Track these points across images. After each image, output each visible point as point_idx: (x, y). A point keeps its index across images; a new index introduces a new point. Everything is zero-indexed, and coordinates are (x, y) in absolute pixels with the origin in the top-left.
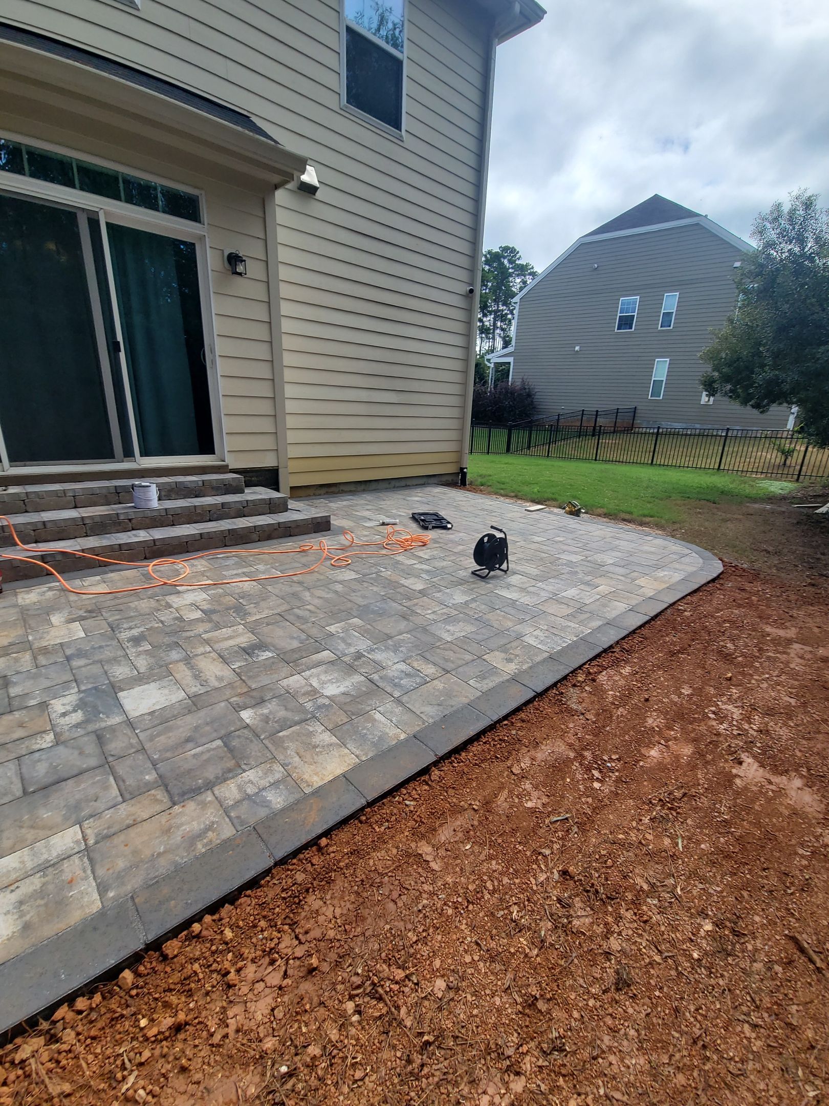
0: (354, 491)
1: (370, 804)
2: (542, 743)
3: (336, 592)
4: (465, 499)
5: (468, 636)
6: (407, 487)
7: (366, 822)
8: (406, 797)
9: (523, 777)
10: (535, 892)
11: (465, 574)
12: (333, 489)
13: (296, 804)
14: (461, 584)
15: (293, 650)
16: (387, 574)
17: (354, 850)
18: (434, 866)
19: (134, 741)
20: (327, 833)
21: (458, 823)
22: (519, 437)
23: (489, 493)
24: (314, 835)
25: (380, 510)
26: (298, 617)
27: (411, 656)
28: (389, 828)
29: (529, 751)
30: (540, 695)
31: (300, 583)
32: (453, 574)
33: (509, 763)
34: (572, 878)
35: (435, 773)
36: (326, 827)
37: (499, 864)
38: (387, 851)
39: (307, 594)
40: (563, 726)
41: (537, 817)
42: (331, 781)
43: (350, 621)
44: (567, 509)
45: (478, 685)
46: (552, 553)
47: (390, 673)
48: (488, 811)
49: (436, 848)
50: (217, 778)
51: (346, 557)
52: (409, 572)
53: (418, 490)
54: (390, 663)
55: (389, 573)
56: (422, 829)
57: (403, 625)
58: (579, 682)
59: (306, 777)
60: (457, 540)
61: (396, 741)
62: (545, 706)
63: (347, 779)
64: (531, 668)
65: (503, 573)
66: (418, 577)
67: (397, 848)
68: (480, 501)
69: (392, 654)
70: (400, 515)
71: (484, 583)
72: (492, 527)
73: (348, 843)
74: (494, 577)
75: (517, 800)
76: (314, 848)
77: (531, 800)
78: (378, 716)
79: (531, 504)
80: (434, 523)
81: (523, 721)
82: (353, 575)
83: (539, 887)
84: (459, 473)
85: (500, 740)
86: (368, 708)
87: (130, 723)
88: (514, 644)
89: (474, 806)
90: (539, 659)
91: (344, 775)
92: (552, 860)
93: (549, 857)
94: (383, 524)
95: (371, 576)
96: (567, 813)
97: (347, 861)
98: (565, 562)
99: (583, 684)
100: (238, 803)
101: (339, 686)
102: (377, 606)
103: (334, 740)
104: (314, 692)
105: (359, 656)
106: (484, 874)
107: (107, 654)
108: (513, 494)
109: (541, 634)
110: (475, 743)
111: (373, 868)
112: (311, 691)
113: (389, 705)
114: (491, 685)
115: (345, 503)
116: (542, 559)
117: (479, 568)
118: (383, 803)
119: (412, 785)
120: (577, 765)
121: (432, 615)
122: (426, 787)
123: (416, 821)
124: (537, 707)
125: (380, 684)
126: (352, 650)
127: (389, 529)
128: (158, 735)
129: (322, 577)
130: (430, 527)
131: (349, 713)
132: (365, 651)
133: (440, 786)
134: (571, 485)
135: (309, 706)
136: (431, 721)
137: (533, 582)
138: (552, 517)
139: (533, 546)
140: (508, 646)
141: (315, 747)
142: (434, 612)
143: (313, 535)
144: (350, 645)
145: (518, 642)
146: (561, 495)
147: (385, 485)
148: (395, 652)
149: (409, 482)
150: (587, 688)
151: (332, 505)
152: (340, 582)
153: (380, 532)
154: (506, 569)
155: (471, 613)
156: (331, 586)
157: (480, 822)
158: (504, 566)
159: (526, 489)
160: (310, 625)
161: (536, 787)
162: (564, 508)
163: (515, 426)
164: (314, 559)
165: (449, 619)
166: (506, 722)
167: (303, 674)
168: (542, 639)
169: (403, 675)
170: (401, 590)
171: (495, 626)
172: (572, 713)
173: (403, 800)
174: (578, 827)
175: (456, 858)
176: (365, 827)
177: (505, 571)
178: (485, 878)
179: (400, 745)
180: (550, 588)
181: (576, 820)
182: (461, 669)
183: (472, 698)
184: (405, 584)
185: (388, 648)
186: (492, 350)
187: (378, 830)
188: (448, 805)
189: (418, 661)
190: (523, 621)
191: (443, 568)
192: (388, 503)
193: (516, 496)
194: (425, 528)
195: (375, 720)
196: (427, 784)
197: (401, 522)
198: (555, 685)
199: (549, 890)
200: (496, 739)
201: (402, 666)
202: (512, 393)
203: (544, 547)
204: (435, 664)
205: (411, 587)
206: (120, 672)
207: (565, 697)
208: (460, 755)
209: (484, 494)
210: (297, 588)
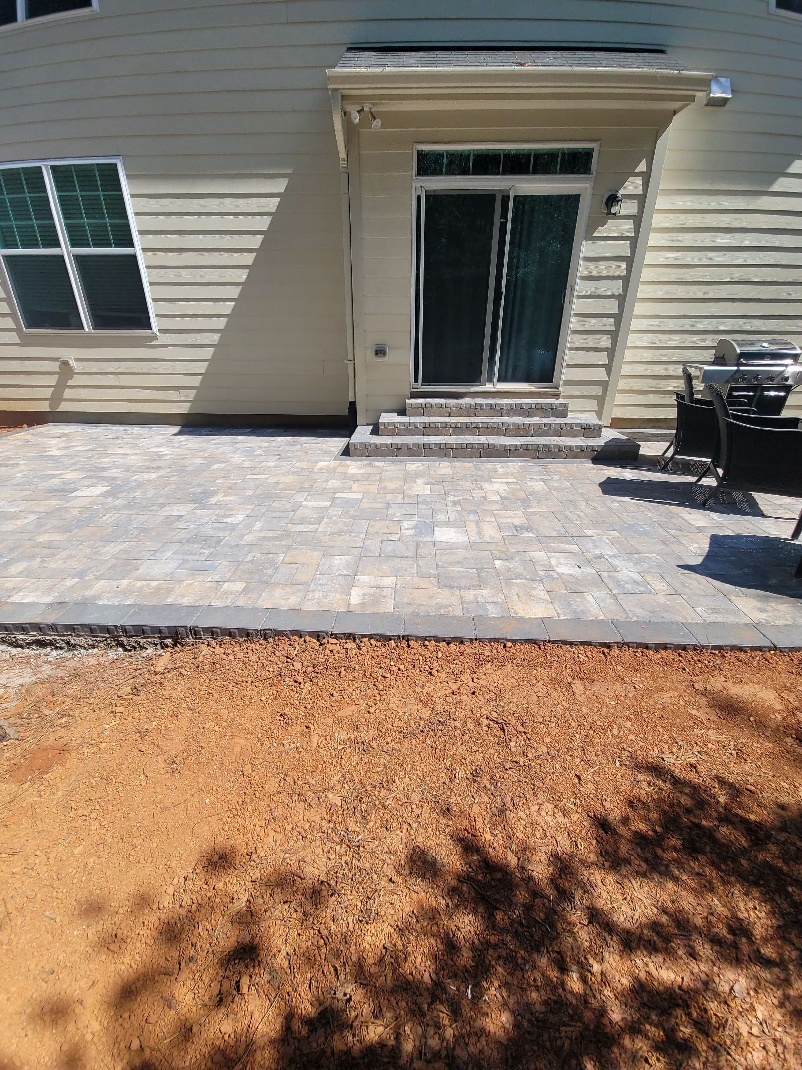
1: (550, 641)
13: (503, 618)
17: (527, 660)
19: (433, 553)
24: (505, 637)
28: (557, 661)
36: (514, 637)
42: (531, 618)
50: (465, 586)
59: (516, 608)
61: (594, 618)
63: (542, 621)
73: (525, 653)
76: (502, 644)
87: (434, 543)
91: (542, 619)
97: (519, 662)
100: (470, 602)
103: (547, 597)
104: (550, 566)
107: (438, 506)
112: (548, 565)
118: (561, 647)
128: (444, 554)
135: (541, 573)
141: (532, 596)
167: (548, 553)
173: (578, 653)
176: (541, 652)
179: (598, 622)
206: (440, 517)
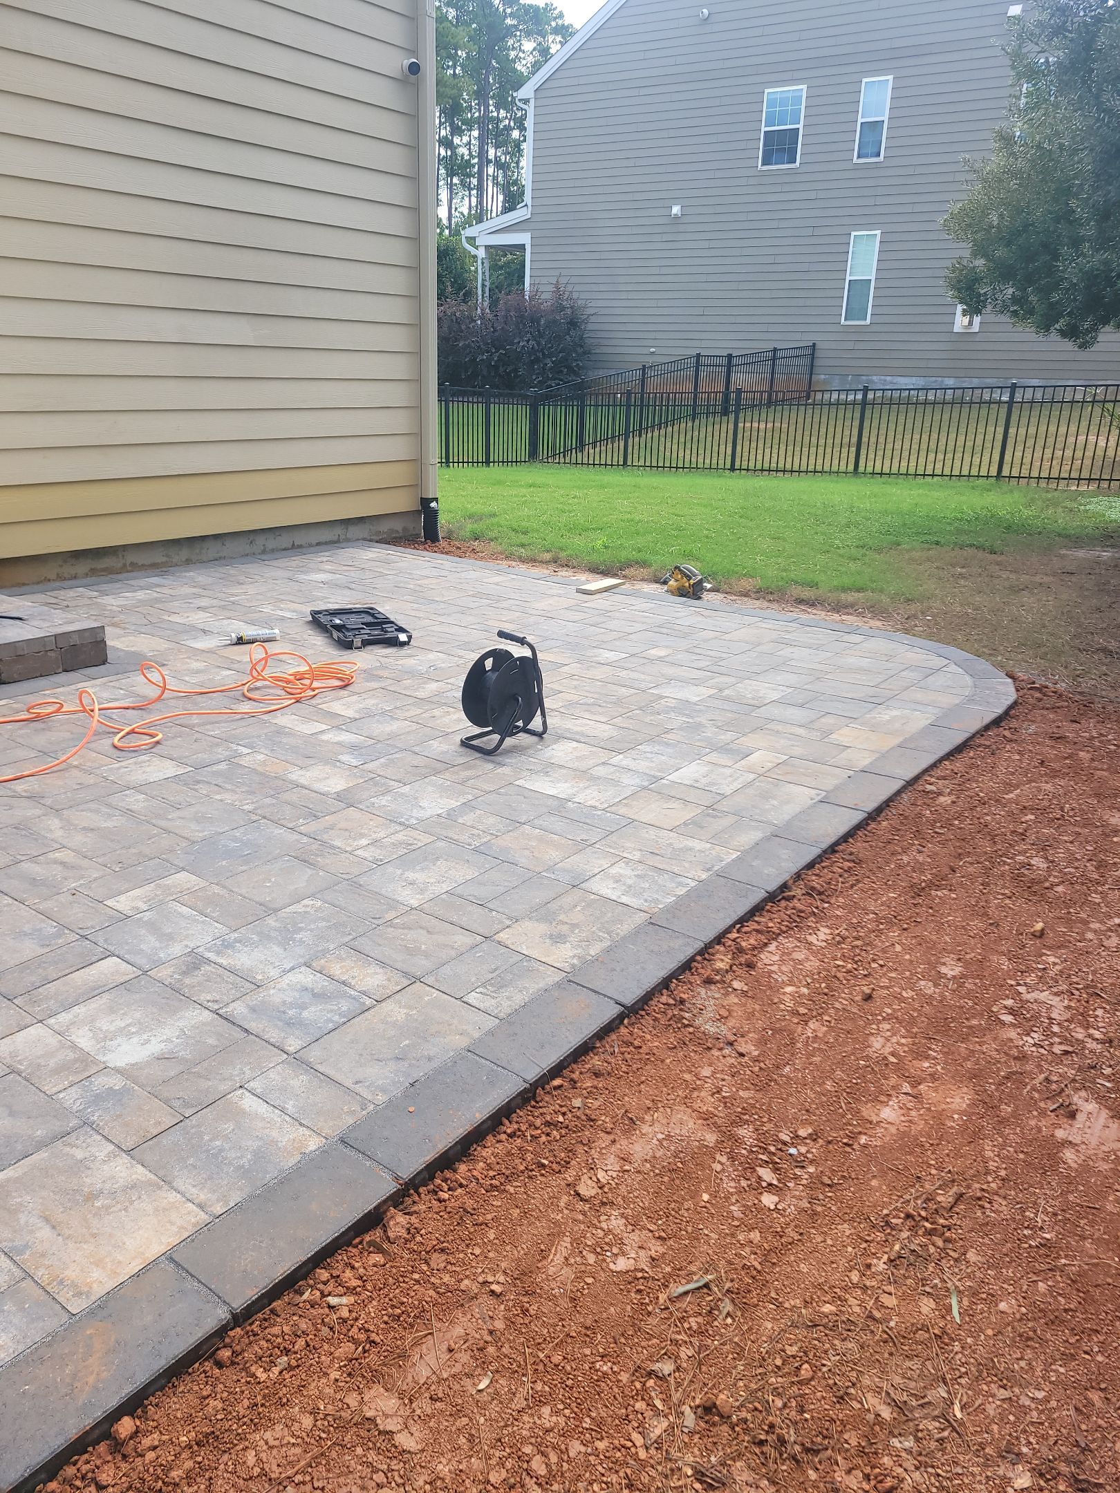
0: (164, 564)
1: (240, 1318)
2: (643, 1120)
3: (129, 813)
4: (435, 572)
5: (459, 891)
6: (295, 548)
7: (233, 1363)
8: (329, 1288)
9: (604, 1204)
10: (643, 1464)
11: (444, 747)
12: (107, 562)
13: (49, 1345)
14: (436, 772)
15: (24, 966)
16: (254, 759)
17: (207, 1435)
18: (405, 1441)
20: (134, 1405)
21: (458, 1331)
22: (555, 419)
23: (494, 556)
24: (99, 1414)
25: (229, 608)
26: (34, 881)
27: (325, 952)
28: (290, 1368)
29: (614, 1142)
30: (632, 1012)
31: (32, 797)
32: (417, 749)
33: (570, 1175)
34: (725, 1418)
35: (398, 1223)
36: (128, 1390)
37: (557, 1413)
38: (290, 1422)
39: (55, 823)
40: (687, 1076)
41: (639, 1291)
42: (137, 1275)
43: (168, 881)
44: (672, 582)
45: (488, 1003)
46: (643, 686)
47: (275, 996)
48: (527, 1293)
49: (408, 1398)
51: (151, 725)
52: (311, 752)
53: (324, 556)
54: (274, 973)
55: (261, 757)
56: (372, 1359)
57: (302, 879)
58: (718, 972)
59: (71, 1273)
60: (423, 669)
61: (298, 1157)
62: (648, 1035)
63: (177, 1264)
64: (608, 950)
65: (535, 739)
66: (333, 762)
67: (314, 1412)
68: (473, 575)
69: (276, 949)
70: (283, 619)
71: (490, 766)
72: (502, 634)
73: (189, 1420)
74: (514, 750)
75: (591, 1259)
76: (102, 1447)
77: (624, 1254)
78: (249, 1103)
79: (591, 576)
80: (366, 633)
81: (597, 1075)
82: (169, 769)
83: (652, 1451)
84: (418, 512)
85: (548, 1124)
86: (224, 1087)
88: (567, 900)
89: (494, 1287)
90: (624, 929)
91: (170, 1257)
92: (678, 1385)
93: (672, 1380)
94: (240, 641)
95: (215, 768)
96: (707, 1272)
97: (189, 1464)
98: (672, 703)
99: (729, 977)
101: (147, 1042)
102: (235, 839)
103: (140, 1172)
104: (85, 1059)
105: (194, 961)
106: (524, 1440)
108: (548, 556)
109: (628, 872)
110: (490, 1137)
111: (257, 1471)
112: (76, 1060)
113: (277, 1074)
114: (519, 999)
115: (141, 595)
116: (619, 702)
117: (477, 730)
118: (273, 1311)
119: (342, 1257)
120: (724, 1159)
121: (372, 848)
122: (378, 1258)
123: (356, 1343)
124: (630, 1038)
125: (252, 1026)
126: (177, 949)
127: (257, 652)
129: (91, 780)
130: (357, 642)
131: (176, 1104)
132: (209, 950)
133: (412, 1251)
134: (679, 529)
135: (71, 1098)
136: (381, 1098)
137: (603, 756)
138: (640, 604)
139: (599, 673)
140: (554, 906)
141: (91, 1197)
142: (375, 843)
143: (64, 677)
144: (170, 938)
145: (577, 893)
146: (657, 553)
147: (241, 546)
148: (284, 944)
149: (300, 538)
150: (736, 984)
151: (109, 600)
152: (138, 788)
153: (233, 661)
154: (540, 729)
155: (464, 838)
156: (114, 800)
157: (510, 1322)
158: (536, 723)
159: (578, 542)
160: (65, 898)
161: (634, 1225)
162: (665, 583)
163: (547, 397)
164: (68, 735)
165: (411, 856)
166: (557, 1082)
167: (52, 1021)
168: (630, 882)
169: (307, 998)
170: (293, 796)
171: (523, 861)
172: (705, 1044)
173: (323, 1295)
174: (733, 1301)
175: (458, 1412)
176: (230, 1374)
177: (540, 735)
178: (528, 1449)
179: (310, 1166)
180: (642, 765)
181: (728, 1285)
182: (446, 970)
183: (476, 1035)
184: (303, 781)
185: (269, 938)
186: (479, 216)
187: (261, 1375)
188: (431, 1292)
189: (341, 959)
190: (583, 846)
191: (393, 736)
192: (251, 590)
193: (555, 561)
194: (348, 646)
195: (242, 1112)
196: (380, 1250)
197: (284, 634)
198: (665, 984)
199: (675, 1454)
200: (538, 1122)
201: (305, 977)
202: (534, 320)
203: (624, 674)
204: (383, 964)
205: (318, 786)
207: (689, 1010)
208: (455, 1171)
209: (482, 558)
210: (30, 811)
